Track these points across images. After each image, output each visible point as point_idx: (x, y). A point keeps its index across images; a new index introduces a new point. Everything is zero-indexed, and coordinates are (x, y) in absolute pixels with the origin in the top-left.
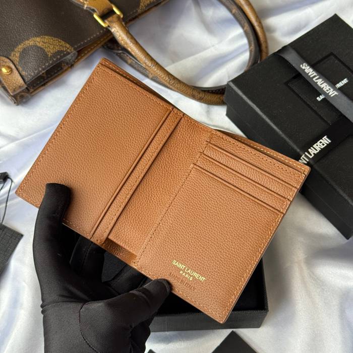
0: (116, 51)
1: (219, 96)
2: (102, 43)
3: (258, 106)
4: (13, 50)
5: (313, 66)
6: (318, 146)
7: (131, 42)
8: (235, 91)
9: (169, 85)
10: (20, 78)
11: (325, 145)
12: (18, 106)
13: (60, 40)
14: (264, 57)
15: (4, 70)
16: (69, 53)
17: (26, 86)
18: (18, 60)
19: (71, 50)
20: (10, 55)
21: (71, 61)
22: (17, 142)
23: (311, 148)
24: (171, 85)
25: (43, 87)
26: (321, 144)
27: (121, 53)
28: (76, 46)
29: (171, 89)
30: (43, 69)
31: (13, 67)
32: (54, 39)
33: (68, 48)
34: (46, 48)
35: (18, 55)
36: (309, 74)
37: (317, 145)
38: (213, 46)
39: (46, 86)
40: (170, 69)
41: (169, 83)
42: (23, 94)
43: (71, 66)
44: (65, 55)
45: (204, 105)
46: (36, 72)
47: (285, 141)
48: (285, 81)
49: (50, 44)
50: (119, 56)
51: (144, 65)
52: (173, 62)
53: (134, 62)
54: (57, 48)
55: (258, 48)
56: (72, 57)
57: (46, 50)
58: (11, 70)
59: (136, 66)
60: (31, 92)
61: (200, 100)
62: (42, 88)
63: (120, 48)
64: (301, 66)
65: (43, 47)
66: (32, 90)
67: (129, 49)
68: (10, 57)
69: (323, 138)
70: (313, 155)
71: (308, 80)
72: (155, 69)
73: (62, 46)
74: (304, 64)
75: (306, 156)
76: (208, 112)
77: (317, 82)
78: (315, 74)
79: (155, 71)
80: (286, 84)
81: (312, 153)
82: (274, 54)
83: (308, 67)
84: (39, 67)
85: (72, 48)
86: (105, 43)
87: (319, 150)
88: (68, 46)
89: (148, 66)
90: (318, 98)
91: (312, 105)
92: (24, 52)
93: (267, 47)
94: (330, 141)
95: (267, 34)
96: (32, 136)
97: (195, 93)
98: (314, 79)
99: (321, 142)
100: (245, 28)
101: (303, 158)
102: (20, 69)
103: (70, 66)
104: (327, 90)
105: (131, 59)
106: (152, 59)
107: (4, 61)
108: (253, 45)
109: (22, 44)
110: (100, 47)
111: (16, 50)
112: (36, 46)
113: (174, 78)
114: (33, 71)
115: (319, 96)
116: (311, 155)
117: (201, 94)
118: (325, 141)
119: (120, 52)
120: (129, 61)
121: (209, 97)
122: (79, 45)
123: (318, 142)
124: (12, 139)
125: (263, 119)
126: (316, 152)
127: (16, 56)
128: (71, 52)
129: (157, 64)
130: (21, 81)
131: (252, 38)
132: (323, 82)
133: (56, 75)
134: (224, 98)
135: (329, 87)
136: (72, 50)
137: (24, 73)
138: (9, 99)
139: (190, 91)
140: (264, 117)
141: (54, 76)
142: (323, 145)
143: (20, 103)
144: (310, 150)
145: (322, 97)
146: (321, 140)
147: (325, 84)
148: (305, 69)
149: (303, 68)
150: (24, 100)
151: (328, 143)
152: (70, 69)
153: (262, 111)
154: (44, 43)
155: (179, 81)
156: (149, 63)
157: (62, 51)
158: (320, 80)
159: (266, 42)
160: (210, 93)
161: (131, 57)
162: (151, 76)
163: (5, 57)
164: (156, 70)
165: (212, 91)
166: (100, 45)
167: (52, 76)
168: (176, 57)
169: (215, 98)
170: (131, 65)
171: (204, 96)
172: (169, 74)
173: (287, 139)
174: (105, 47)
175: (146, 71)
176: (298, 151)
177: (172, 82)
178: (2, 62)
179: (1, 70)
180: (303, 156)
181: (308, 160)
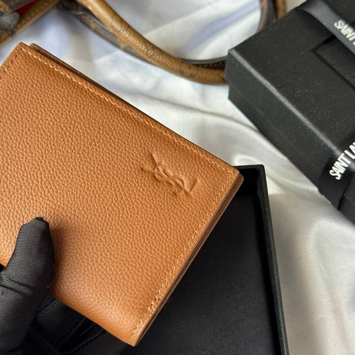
0: (74, 12)
1: (217, 72)
3: (273, 84)
8: (239, 63)
9: (147, 58)
14: (281, 14)
16: (2, 14)
19: (5, 9)
21: (12, 26)
23: (354, 143)
24: (150, 57)
28: (13, 4)
29: (150, 63)
33: (1, 7)
36: (348, 37)
38: (210, 4)
40: (151, 36)
41: (147, 54)
43: (12, 33)
45: (198, 86)
47: (314, 134)
48: (312, 47)
50: (78, 19)
51: (111, 30)
53: (100, 27)
55: (272, 5)
56: (12, 20)
59: (103, 33)
61: (191, 77)
63: (80, 9)
64: (335, 24)
67: (90, 8)
71: (346, 44)
72: (125, 34)
74: (340, 22)
75: (346, 156)
76: (203, 96)
79: (127, 38)
80: (314, 51)
82: (296, 9)
83: (346, 26)
85: (8, 7)
89: (116, 30)
97: (184, 68)
98: (354, 43)
101: (342, 159)
103: (10, 33)
105: (95, 22)
106: (122, 21)
110: (53, 8)
113: (154, 47)
116: (353, 154)
117: (192, 69)
119: (81, 13)
120: (93, 26)
121: (205, 73)
125: (281, 103)
128: (7, 12)
129: (128, 27)
134: (224, 75)
136: (7, 9)
139: (176, 66)
140: (283, 99)
144: (351, 147)
148: (341, 29)
149: (339, 27)
152: (10, 39)
153: (279, 91)
155: (161, 52)
156: (117, 26)
160: (206, 67)
161: (95, 20)
162: (122, 46)
164: (127, 35)
165: (208, 65)
166: (52, 5)
169: (213, 74)
170: (96, 32)
171: (197, 72)
172: (146, 42)
173: (317, 132)
174: (61, 7)
175: (116, 39)
176: (334, 148)
177: (151, 52)
180: (342, 156)
181: (349, 162)
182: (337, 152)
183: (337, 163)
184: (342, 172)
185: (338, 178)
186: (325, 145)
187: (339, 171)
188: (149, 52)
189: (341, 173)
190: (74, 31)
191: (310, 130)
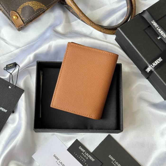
0: (65, 5)
4: (18, 8)
6: (157, 62)
7: (73, 4)
8: (121, 33)
10: (21, 21)
11: (160, 62)
13: (40, 3)
15: (14, 17)
17: (24, 25)
20: (17, 10)
22: (20, 49)
23: (154, 63)
26: (158, 61)
31: (19, 16)
32: (37, 3)
33: (44, 7)
35: (20, 10)
36: (155, 26)
37: (156, 62)
44: (42, 11)
46: (29, 18)
48: (144, 29)
49: (35, 5)
54: (39, 7)
55: (131, 7)
57: (34, 8)
64: (152, 22)
65: (32, 6)
69: (159, 58)
70: (154, 66)
73: (41, 6)
74: (153, 21)
75: (151, 66)
77: (158, 30)
78: (158, 26)
80: (144, 30)
81: (154, 65)
83: (155, 23)
85: (46, 7)
86: (60, 0)
87: (157, 64)
88: (44, 6)
90: (158, 38)
91: (155, 41)
92: (24, 8)
94: (162, 60)
96: (26, 46)
98: (157, 29)
99: (158, 60)
102: (22, 17)
104: (163, 35)
107: (14, 13)
109: (22, 5)
111: (20, 7)
112: (29, 6)
114: (27, 18)
115: (159, 37)
116: (153, 66)
118: (160, 60)
119: (67, 6)
122: (49, 5)
123: (157, 60)
126: (156, 65)
127: (19, 11)
130: (22, 23)
131: (129, 2)
132: (161, 30)
135: (164, 33)
137: (23, 19)
140: (134, 46)
142: (159, 61)
144: (153, 64)
145: (160, 37)
146: (158, 59)
147: (162, 31)
148: (153, 24)
149: (153, 23)
151: (161, 61)
153: (133, 44)
154: (33, 4)
155: (95, 24)
156: (81, 15)
157: (41, 9)
158: (160, 29)
162: (81, 19)
163: (15, 11)
164: (84, 18)
170: (72, 12)
171: (106, 31)
172: (90, 20)
173: (143, 58)
176: (148, 63)
177: (91, 24)
178: (13, 13)
179: (13, 17)
180: (150, 66)
181: (152, 68)
182: (149, 65)
183: (148, 68)
184: (149, 71)
185: (148, 72)
186: (145, 62)
190: (64, 11)
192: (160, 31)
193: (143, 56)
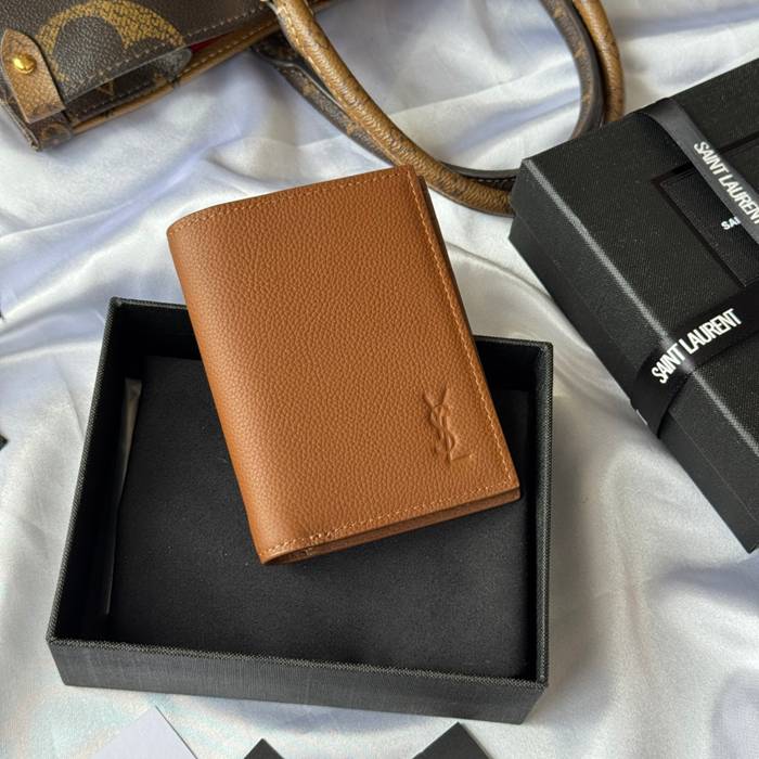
0: (279, 63)
1: (499, 193)
2: (252, 41)
3: (585, 222)
4: (45, 22)
5: (721, 151)
6: (711, 330)
7: (317, 42)
8: (537, 183)
10: (52, 86)
11: (728, 328)
12: (40, 154)
13: (155, 15)
14: (613, 118)
15: (18, 63)
16: (171, 48)
17: (63, 108)
18: (53, 46)
19: (177, 41)
20: (37, 32)
21: (176, 69)
23: (695, 331)
24: (394, 153)
25: (104, 119)
26: (718, 326)
27: (290, 68)
28: (190, 35)
30: (108, 74)
31: (40, 59)
32: (142, 10)
33: (171, 36)
34: (120, 26)
35: (54, 33)
36: (712, 168)
37: (709, 327)
38: (501, 83)
39: (111, 117)
41: (390, 147)
42: (55, 126)
43: (174, 80)
44: (161, 51)
45: (463, 211)
46: (91, 78)
48: (654, 176)
49: (131, 20)
50: (284, 74)
52: (406, 106)
53: (317, 92)
54: (146, 32)
55: (600, 101)
56: (179, 60)
57: (121, 31)
58: (35, 67)
59: (321, 102)
60: (74, 125)
61: (455, 196)
62: (100, 121)
63: (289, 58)
64: (696, 146)
65: (113, 23)
66: (76, 121)
67: (310, 60)
68: (36, 37)
69: (725, 314)
70: (696, 348)
71: (707, 178)
72: (362, 111)
73: (158, 28)
74: (703, 144)
75: (680, 348)
76: (469, 230)
77: (727, 188)
78: (725, 169)
79: (362, 116)
80: (656, 182)
81: (695, 344)
82: (638, 112)
83: (712, 152)
84: (99, 66)
85: (181, 38)
86: (258, 43)
87: (711, 337)
88: (172, 30)
89: (347, 102)
90: (724, 224)
91: (708, 236)
92: (71, 28)
93: (621, 101)
94: (739, 322)
95: (626, 75)
97: (447, 179)
98: (721, 180)
99: (718, 322)
100: (579, 53)
101: (672, 351)
102: (56, 66)
103: (170, 80)
104: (748, 209)
105: (310, 83)
106: (359, 89)
107: (20, 44)
108: (591, 91)
109: (68, 11)
110: (245, 50)
111: (52, 21)
112: (100, 20)
113: (404, 138)
114: (84, 75)
115: (727, 220)
116: (692, 347)
117: (459, 181)
118: (728, 320)
119: (290, 65)
120: (307, 89)
121: (476, 192)
122: (198, 32)
123: (713, 321)
124: (15, 224)
125: (592, 254)
126: (704, 342)
127: (49, 34)
128: (178, 46)
129: (368, 100)
130: (54, 93)
131: (590, 76)
132: (741, 188)
133: (137, 96)
134: (509, 198)
135: (753, 203)
136: (180, 42)
137: (61, 77)
138: (21, 133)
140: (595, 248)
141: (132, 98)
142: (723, 327)
143: (45, 147)
144: (690, 335)
145: (734, 222)
146: (719, 317)
147: (745, 195)
148: (703, 155)
149: (700, 151)
150: (56, 142)
151: (735, 325)
152: (170, 88)
153: (592, 235)
154: (118, 14)
155: (413, 146)
156: (350, 96)
157: (157, 41)
158: (736, 184)
159: (622, 89)
160: (481, 183)
161: (312, 80)
162: (350, 128)
163: (26, 34)
164: (364, 113)
165: (485, 179)
166: (246, 45)
167: (127, 96)
168: (414, 96)
169: (489, 196)
170: (310, 99)
171: (466, 188)
172: (393, 128)
173: (642, 307)
174: (258, 51)
175: (341, 116)
176: (663, 333)
177: (397, 145)
178: (15, 43)
179: (11, 62)
180: (674, 347)
181: (683, 358)
182: (666, 341)
183: (664, 356)
184: (671, 372)
185: (663, 382)
186: (650, 328)
187: (666, 370)
188: (395, 144)
189: (667, 374)
190: (275, 92)
191: (631, 301)
192: (735, 194)
193: (640, 294)
